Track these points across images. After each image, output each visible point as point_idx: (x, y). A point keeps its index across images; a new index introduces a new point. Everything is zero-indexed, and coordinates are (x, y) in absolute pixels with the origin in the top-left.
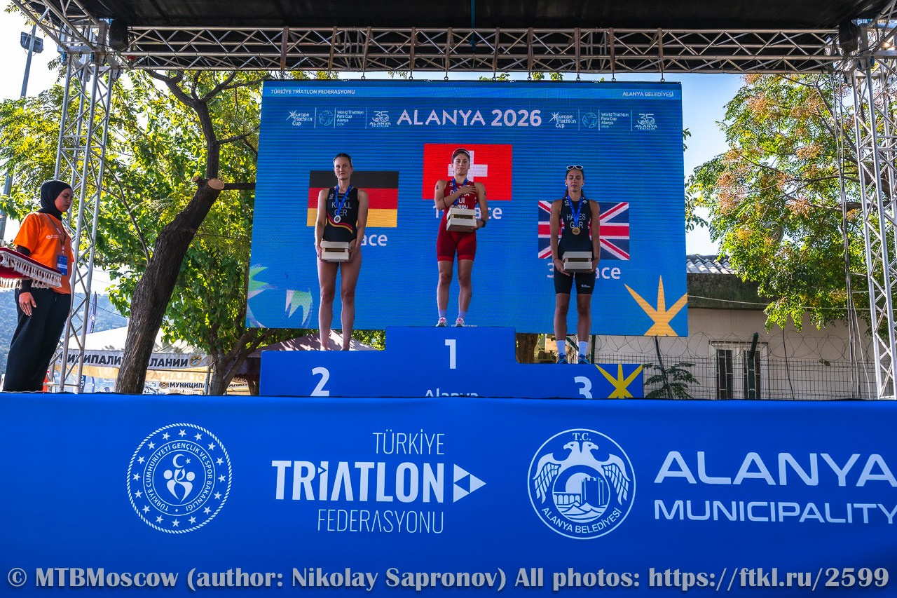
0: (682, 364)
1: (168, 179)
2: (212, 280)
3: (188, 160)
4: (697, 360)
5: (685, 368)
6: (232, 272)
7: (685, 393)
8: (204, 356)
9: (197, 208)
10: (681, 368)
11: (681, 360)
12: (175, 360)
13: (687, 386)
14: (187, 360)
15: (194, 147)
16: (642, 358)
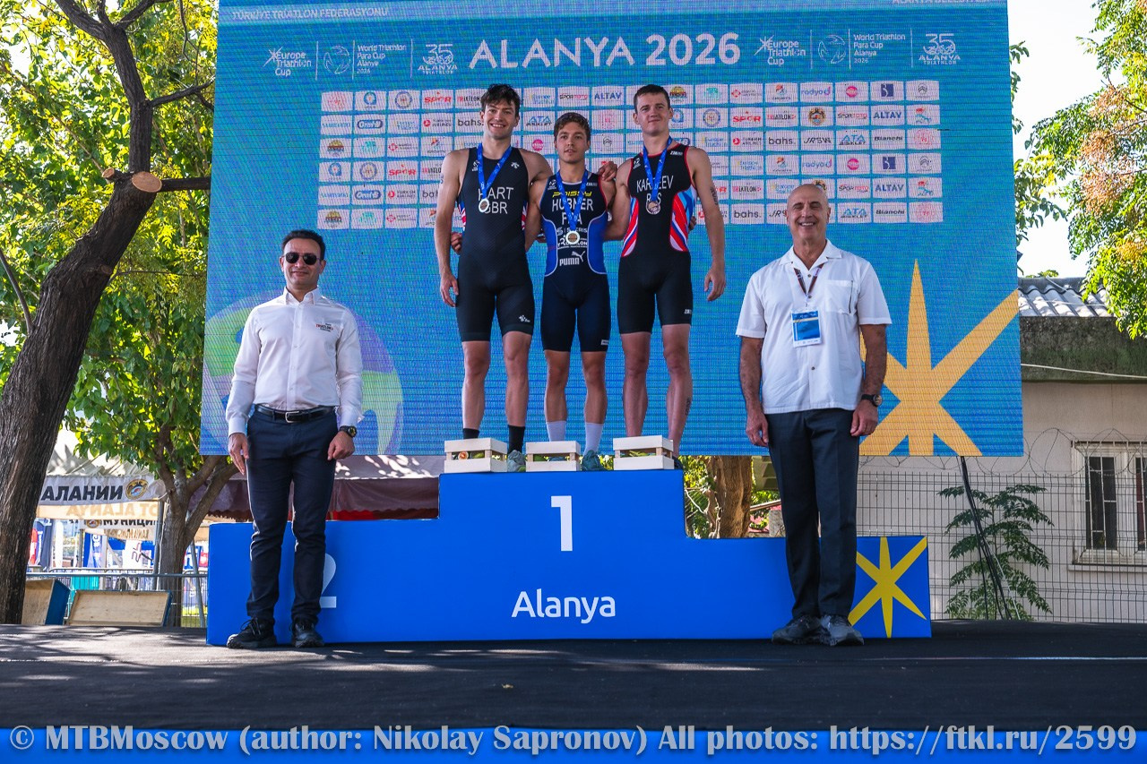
0: (1020, 487)
1: (70, 164)
2: (158, 349)
3: (106, 129)
4: (1047, 481)
5: (1025, 495)
6: (192, 331)
7: (1026, 541)
8: (151, 480)
9: (114, 227)
10: (1018, 494)
11: (1018, 481)
12: (99, 488)
13: (1028, 527)
14: (121, 488)
15: (114, 105)
16: (945, 479)
